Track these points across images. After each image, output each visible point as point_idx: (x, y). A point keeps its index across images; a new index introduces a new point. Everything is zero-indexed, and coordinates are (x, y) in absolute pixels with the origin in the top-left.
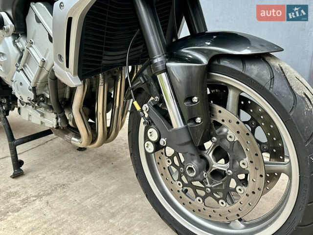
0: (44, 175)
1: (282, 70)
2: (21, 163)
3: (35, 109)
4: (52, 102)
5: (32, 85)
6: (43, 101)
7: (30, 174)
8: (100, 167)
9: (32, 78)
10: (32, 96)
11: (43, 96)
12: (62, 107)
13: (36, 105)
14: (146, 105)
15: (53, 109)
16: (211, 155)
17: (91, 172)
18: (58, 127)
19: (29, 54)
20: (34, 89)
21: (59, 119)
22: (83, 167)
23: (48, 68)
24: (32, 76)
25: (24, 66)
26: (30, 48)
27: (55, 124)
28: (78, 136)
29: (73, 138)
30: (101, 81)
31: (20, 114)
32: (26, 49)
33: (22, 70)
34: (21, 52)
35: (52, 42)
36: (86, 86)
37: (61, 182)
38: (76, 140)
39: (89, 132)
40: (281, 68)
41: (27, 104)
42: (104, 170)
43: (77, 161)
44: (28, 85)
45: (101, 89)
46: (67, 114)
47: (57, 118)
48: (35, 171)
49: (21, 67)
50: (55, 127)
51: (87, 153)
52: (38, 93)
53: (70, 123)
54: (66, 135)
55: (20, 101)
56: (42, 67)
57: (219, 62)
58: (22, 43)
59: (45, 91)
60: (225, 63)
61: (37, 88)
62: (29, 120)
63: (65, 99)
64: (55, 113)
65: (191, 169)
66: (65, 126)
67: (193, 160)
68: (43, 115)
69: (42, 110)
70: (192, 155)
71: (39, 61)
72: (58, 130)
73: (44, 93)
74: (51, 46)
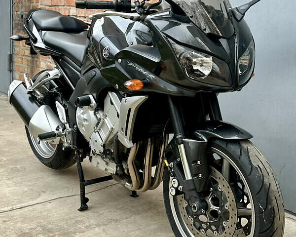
0: (103, 211)
1: (248, 150)
2: (87, 200)
3: (103, 159)
4: (115, 156)
5: (103, 142)
6: (109, 154)
7: (93, 210)
8: (146, 212)
9: (104, 138)
10: (102, 150)
11: (109, 150)
12: (121, 159)
13: (104, 156)
14: (172, 163)
15: (114, 160)
16: (210, 200)
17: (139, 214)
18: (117, 174)
19: (104, 123)
20: (104, 146)
21: (118, 168)
22: (133, 210)
23: (114, 133)
24: (104, 137)
25: (99, 129)
26: (105, 119)
27: (115, 171)
28: (130, 182)
29: (127, 183)
30: (149, 143)
31: (91, 161)
32: (102, 119)
33: (98, 132)
34: (99, 120)
35: (118, 117)
36: (138, 146)
37: (116, 218)
38: (129, 184)
39: (138, 180)
40: (247, 148)
41: (98, 154)
42: (150, 214)
43: (129, 204)
44: (100, 142)
45: (149, 148)
46: (124, 165)
47: (117, 167)
48: (96, 208)
49: (97, 130)
50: (115, 173)
51: (138, 199)
52: (106, 148)
53: (126, 171)
54: (122, 181)
55: (93, 151)
56: (111, 132)
57: (214, 141)
58: (100, 115)
59: (111, 148)
60: (217, 142)
61: (106, 145)
62: (97, 167)
63: (124, 153)
64: (116, 163)
65: (194, 207)
66: (121, 173)
67: (196, 201)
68: (107, 164)
69: (107, 160)
70: (195, 197)
71: (110, 128)
72: (117, 176)
73: (110, 148)
74: (118, 120)
